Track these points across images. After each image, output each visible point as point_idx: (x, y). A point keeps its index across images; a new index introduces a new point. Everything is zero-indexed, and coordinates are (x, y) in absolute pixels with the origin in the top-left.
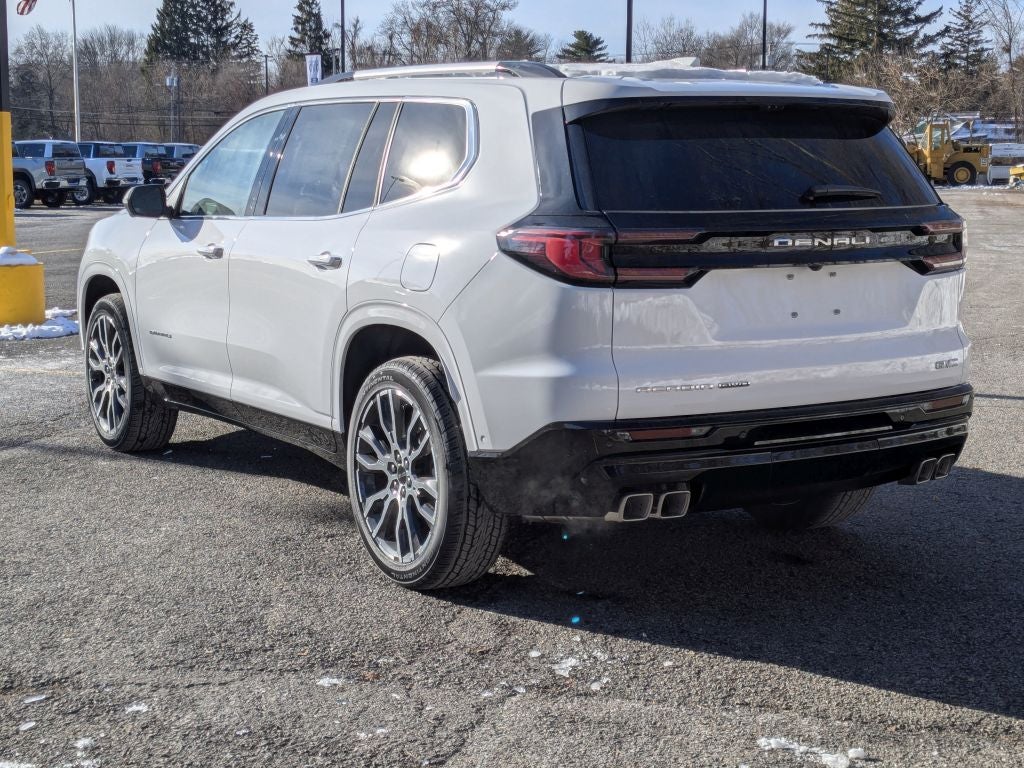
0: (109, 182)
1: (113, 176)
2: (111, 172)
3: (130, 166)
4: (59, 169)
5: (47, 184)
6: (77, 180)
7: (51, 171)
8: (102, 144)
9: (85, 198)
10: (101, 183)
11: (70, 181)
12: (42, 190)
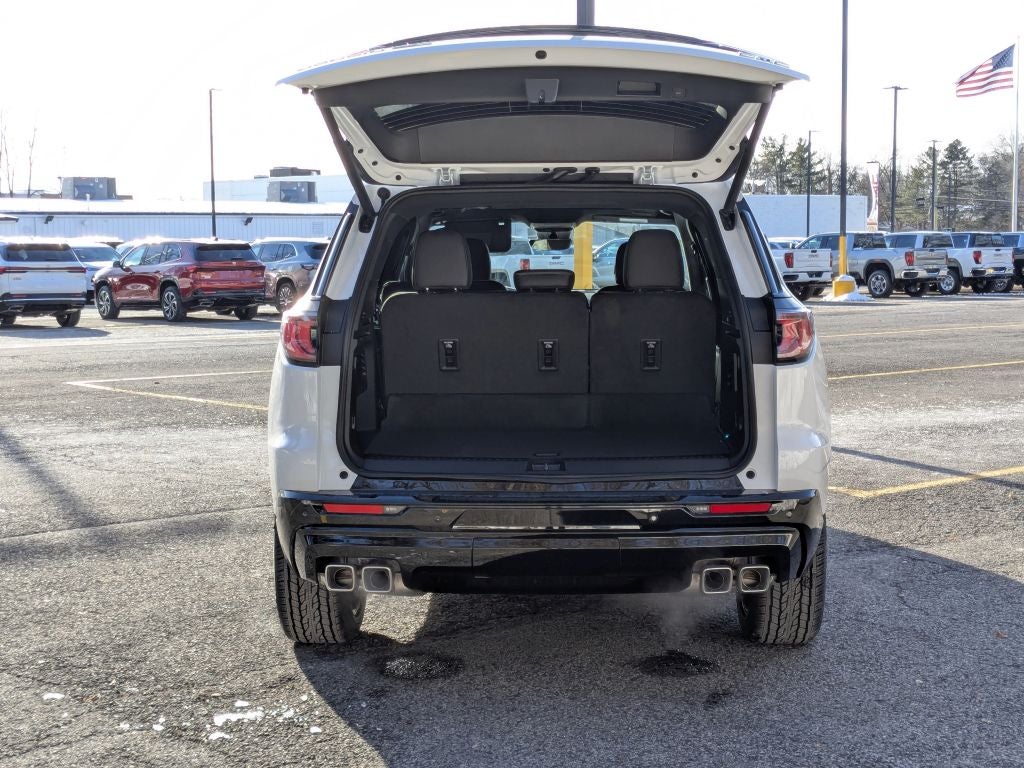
0: (975, 272)
1: (979, 266)
2: (977, 262)
3: (1000, 255)
4: (918, 259)
5: (906, 274)
6: (937, 270)
7: (910, 262)
8: (979, 234)
9: (951, 287)
10: (967, 273)
11: (929, 271)
12: (901, 280)
